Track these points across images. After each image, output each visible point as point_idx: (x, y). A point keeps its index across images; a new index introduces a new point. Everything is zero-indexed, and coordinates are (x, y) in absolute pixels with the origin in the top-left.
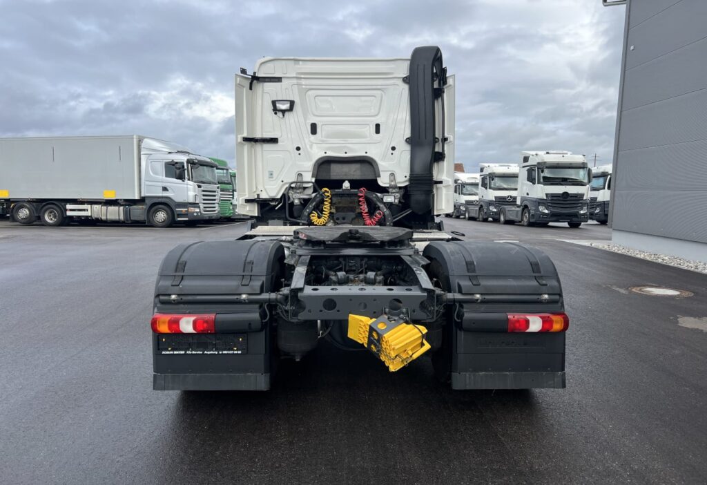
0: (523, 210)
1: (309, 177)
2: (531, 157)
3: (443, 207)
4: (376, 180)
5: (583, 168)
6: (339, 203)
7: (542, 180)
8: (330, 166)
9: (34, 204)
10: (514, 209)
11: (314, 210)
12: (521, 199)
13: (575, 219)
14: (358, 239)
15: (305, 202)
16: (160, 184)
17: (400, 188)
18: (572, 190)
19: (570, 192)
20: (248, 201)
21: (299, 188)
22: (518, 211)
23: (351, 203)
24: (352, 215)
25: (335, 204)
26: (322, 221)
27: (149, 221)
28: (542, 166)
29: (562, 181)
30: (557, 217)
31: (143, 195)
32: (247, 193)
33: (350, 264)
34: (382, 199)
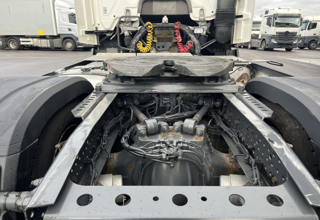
0: (262, 41)
1: (135, 13)
2: (270, 11)
3: (241, 38)
4: (189, 15)
5: (299, 17)
6: (160, 34)
7: (275, 24)
8: (152, 4)
9: (4, 38)
10: (256, 41)
11: (140, 40)
12: (262, 35)
13: (290, 46)
14: (173, 71)
15: (133, 34)
16: (67, 27)
17: (208, 22)
18: (291, 30)
19: (289, 31)
20: (87, 32)
21: (128, 22)
22: (259, 42)
23: (169, 34)
24: (170, 44)
25: (157, 35)
26: (145, 49)
27: (63, 48)
28: (275, 16)
29: (286, 25)
30: (280, 45)
31: (58, 33)
32: (86, 26)
33: (164, 102)
34: (193, 31)
